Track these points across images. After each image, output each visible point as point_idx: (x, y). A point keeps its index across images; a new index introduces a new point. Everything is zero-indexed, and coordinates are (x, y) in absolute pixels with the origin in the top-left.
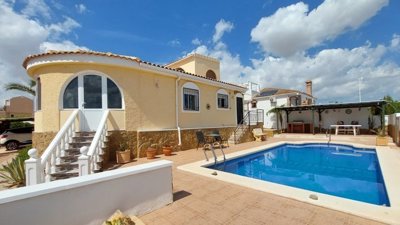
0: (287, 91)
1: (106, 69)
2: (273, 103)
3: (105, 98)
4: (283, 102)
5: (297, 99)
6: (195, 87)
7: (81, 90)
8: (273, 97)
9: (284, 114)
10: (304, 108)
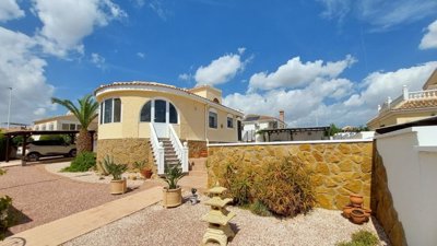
0: (267, 118)
1: (170, 96)
2: (257, 127)
3: (168, 114)
4: (264, 126)
5: (275, 124)
6: (215, 111)
7: (153, 110)
8: (257, 122)
9: (267, 134)
10: (281, 131)
